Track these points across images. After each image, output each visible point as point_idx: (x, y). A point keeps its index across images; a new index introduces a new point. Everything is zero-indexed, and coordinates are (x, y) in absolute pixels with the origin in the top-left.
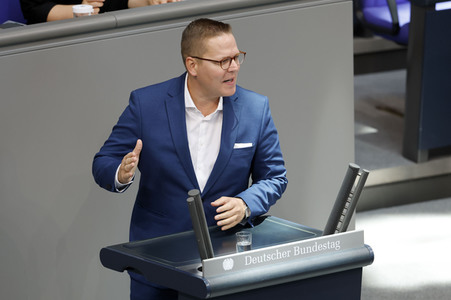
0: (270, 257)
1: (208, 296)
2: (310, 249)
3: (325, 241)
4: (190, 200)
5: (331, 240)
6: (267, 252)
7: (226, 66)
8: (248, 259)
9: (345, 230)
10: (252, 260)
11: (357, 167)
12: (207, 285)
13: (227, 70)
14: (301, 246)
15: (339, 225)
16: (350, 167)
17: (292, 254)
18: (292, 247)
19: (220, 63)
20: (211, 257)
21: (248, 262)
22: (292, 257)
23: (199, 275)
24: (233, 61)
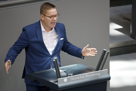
1: (59, 90)
2: (91, 75)
3: (96, 73)
6: (77, 76)
7: (52, 18)
8: (72, 78)
10: (73, 79)
11: (106, 50)
12: (59, 86)
14: (88, 74)
15: (100, 68)
16: (104, 50)
17: (85, 77)
18: (85, 75)
19: (50, 17)
20: (60, 78)
21: (72, 79)
23: (56, 83)
24: (55, 17)
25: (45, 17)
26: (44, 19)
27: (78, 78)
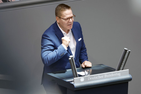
1: (75, 90)
2: (110, 75)
4: (70, 59)
6: (95, 76)
7: (68, 20)
8: (89, 78)
9: (122, 70)
10: (90, 79)
11: (127, 49)
12: (75, 86)
13: (69, 22)
14: (107, 74)
17: (104, 77)
18: (104, 75)
20: (77, 77)
21: (89, 79)
22: (104, 78)
23: (73, 83)
24: (71, 19)
25: (60, 19)
26: (59, 21)
27: (96, 78)
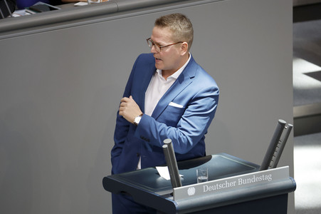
0: (221, 186)
2: (250, 180)
3: (261, 174)
4: (164, 146)
5: (265, 174)
6: (219, 183)
8: (206, 187)
9: (275, 167)
10: (208, 188)
11: (284, 122)
12: (176, 206)
14: (243, 178)
15: (272, 163)
16: (280, 123)
17: (237, 184)
18: (237, 179)
20: (180, 186)
21: (206, 190)
22: (237, 186)
23: (171, 199)
